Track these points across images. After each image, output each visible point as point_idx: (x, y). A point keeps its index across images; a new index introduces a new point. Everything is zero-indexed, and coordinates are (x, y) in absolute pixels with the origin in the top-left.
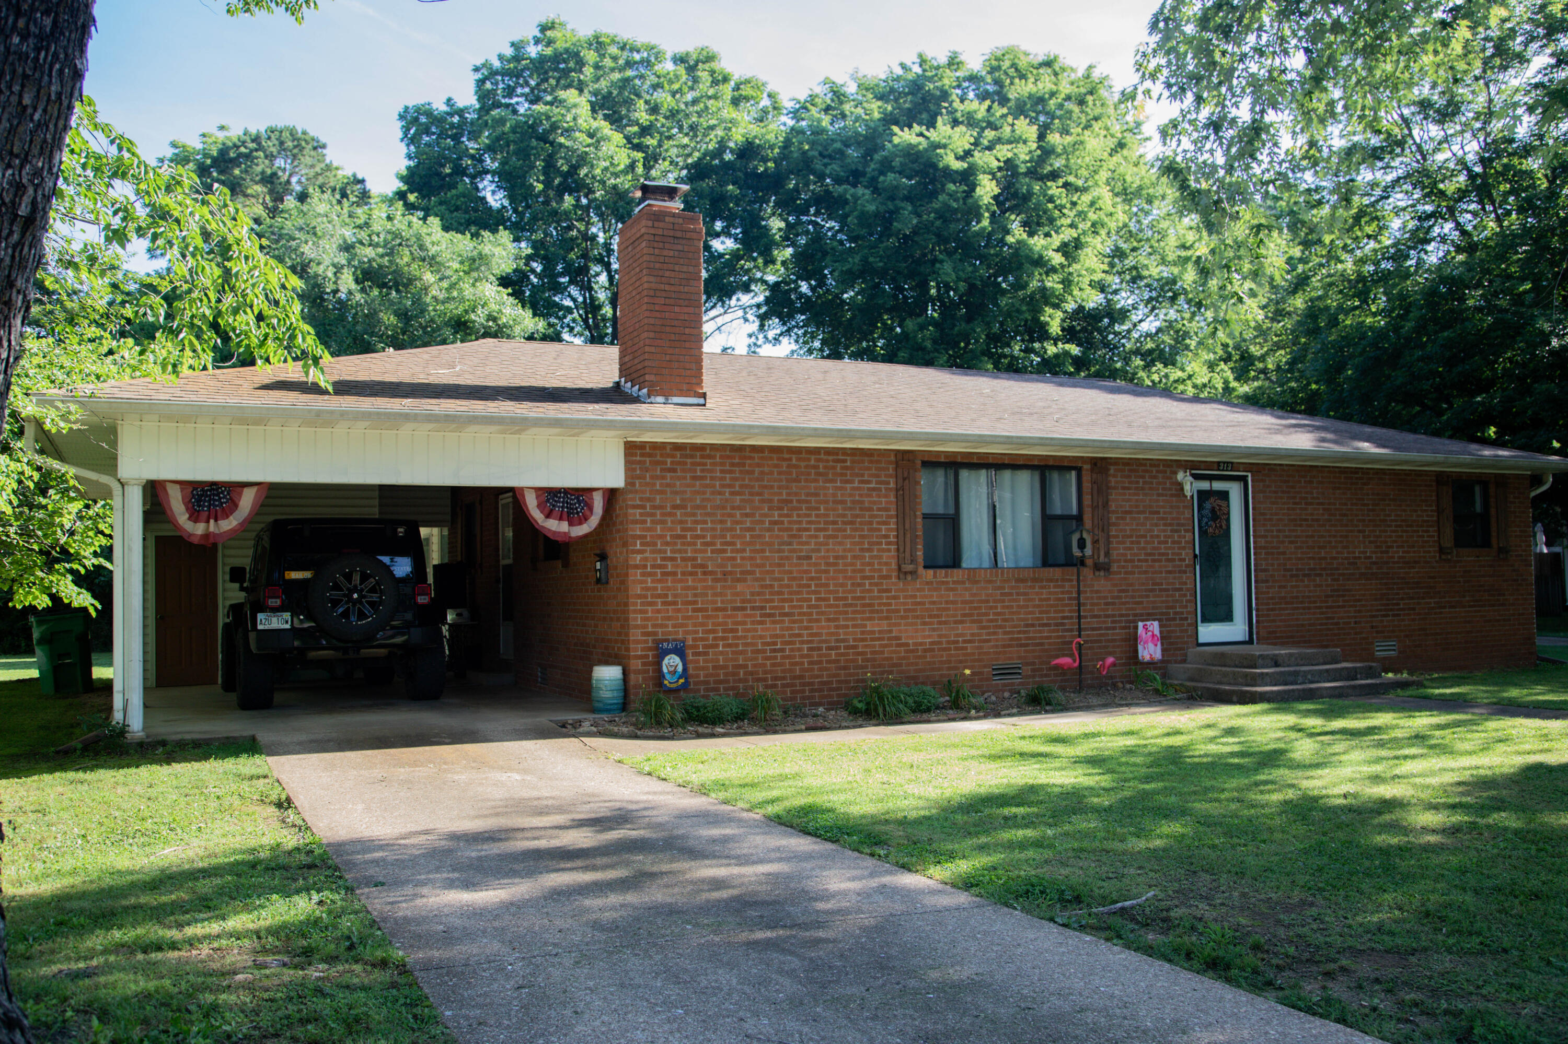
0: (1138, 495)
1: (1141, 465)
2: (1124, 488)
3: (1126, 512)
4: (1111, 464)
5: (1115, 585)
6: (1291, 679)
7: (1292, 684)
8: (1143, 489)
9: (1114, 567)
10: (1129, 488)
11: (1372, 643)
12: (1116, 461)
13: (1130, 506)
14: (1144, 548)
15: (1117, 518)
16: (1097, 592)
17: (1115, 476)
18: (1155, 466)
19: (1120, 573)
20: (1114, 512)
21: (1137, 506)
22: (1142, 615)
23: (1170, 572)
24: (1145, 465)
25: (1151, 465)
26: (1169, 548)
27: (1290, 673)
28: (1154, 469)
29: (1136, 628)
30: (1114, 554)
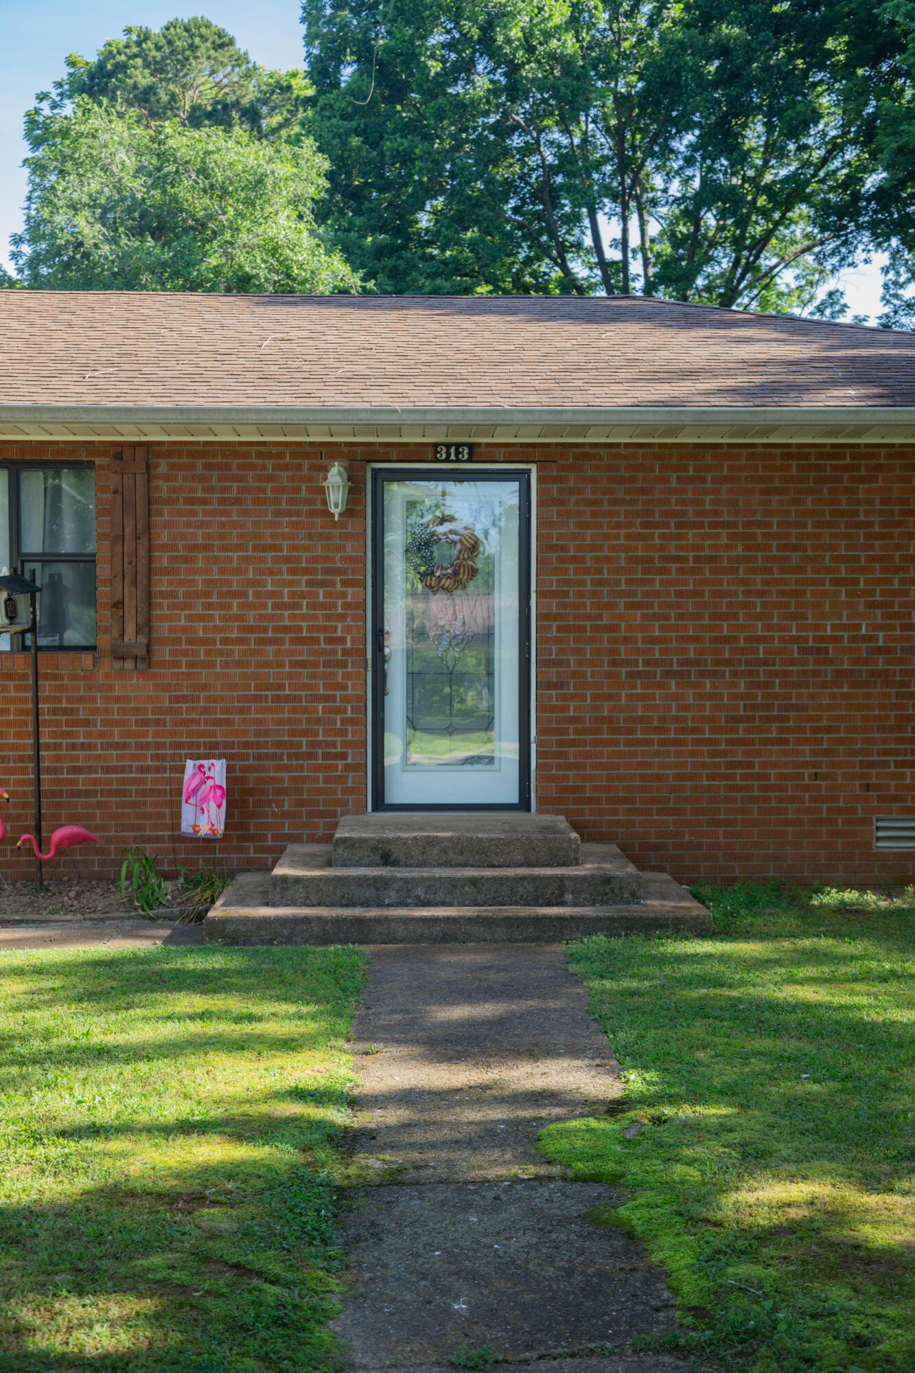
0: (227, 513)
1: (235, 454)
2: (190, 501)
3: (196, 548)
4: (159, 455)
5: (165, 687)
6: (368, 893)
7: (366, 904)
8: (237, 501)
9: (164, 653)
10: (203, 501)
11: (866, 822)
12: (173, 449)
13: (207, 536)
14: (238, 618)
15: (172, 559)
16: (119, 699)
17: (167, 478)
18: (270, 455)
19: (176, 664)
20: (163, 548)
21: (222, 536)
22: (190, 745)
23: (302, 664)
24: (246, 455)
25: (260, 455)
26: (304, 617)
27: (363, 881)
28: (269, 464)
29: (182, 769)
30: (163, 629)
